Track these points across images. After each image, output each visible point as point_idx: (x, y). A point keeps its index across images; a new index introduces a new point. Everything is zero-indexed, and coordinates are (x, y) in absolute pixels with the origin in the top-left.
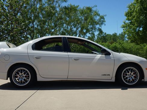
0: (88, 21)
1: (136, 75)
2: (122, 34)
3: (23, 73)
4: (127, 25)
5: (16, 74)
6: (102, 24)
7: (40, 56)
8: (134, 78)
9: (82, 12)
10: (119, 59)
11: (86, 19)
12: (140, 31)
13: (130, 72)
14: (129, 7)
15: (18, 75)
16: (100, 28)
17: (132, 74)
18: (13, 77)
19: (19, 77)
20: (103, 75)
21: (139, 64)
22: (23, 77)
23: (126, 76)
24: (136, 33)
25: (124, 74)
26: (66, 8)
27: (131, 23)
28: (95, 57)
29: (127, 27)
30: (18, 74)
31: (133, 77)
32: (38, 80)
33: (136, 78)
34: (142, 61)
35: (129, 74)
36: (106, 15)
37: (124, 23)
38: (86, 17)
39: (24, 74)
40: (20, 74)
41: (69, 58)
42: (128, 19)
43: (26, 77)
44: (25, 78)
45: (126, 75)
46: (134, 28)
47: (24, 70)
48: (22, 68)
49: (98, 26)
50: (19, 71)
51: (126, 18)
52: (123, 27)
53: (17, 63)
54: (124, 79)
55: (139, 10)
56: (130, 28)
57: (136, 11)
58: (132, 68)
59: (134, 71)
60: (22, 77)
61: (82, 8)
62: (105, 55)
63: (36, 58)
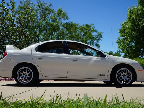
0: (87, 36)
1: (129, 76)
2: (117, 52)
3: (26, 72)
4: (121, 40)
5: (20, 73)
6: (99, 39)
7: (42, 57)
8: (127, 79)
9: (82, 29)
10: (113, 61)
11: (85, 35)
12: (133, 45)
13: (124, 73)
14: (123, 25)
15: (21, 74)
16: (98, 43)
17: (126, 74)
18: (17, 75)
19: (23, 75)
20: (99, 75)
21: (132, 65)
22: (27, 75)
23: (120, 77)
24: (129, 48)
25: (118, 74)
26: (67, 24)
27: (125, 39)
28: (92, 58)
29: (121, 42)
30: (22, 72)
31: (126, 77)
32: (40, 79)
33: (130, 78)
34: (134, 64)
35: (123, 74)
36: (103, 33)
37: (119, 39)
38: (85, 33)
39: (28, 73)
40: (24, 73)
41: (68, 59)
42: (122, 35)
43: (29, 75)
44: (28, 77)
45: (121, 75)
46: (127, 43)
47: (28, 69)
48: (26, 67)
49: (95, 42)
50: (23, 70)
51: (120, 34)
52: (118, 42)
53: (21, 63)
54: (119, 79)
55: (131, 27)
56: (124, 43)
57: (128, 27)
58: (125, 69)
59: (127, 72)
60: (25, 76)
61: (82, 25)
62: (101, 57)
63: (39, 58)
